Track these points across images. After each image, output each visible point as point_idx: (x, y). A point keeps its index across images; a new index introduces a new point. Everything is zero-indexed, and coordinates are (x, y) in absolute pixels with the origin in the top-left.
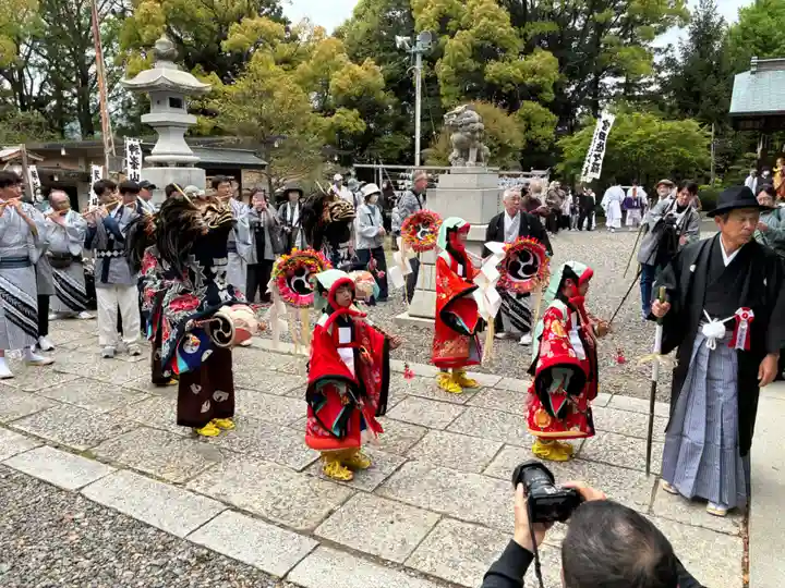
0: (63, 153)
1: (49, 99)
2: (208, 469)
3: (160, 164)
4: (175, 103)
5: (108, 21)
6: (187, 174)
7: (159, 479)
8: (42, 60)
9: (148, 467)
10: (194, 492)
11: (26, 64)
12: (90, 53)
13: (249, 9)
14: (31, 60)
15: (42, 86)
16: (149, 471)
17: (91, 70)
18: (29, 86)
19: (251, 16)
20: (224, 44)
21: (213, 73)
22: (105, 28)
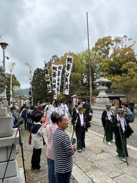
0: (88, 94)
1: (87, 83)
2: (91, 171)
3: (100, 97)
4: (103, 85)
5: (98, 67)
6: (105, 100)
7: (81, 170)
8: (86, 76)
9: (80, 166)
10: (87, 175)
11: (83, 77)
12: (95, 74)
13: (128, 60)
14: (84, 77)
15: (86, 81)
16: (80, 167)
17: (95, 77)
18: (84, 81)
19: (128, 62)
20: (122, 69)
21: (119, 75)
22: (98, 69)
